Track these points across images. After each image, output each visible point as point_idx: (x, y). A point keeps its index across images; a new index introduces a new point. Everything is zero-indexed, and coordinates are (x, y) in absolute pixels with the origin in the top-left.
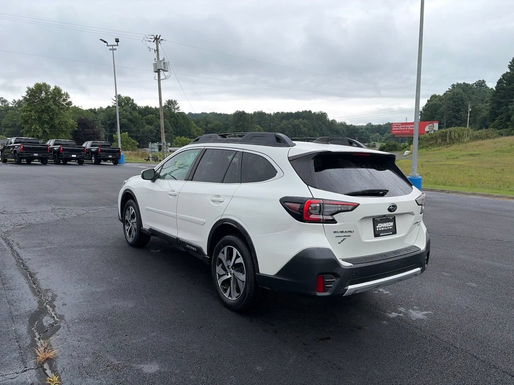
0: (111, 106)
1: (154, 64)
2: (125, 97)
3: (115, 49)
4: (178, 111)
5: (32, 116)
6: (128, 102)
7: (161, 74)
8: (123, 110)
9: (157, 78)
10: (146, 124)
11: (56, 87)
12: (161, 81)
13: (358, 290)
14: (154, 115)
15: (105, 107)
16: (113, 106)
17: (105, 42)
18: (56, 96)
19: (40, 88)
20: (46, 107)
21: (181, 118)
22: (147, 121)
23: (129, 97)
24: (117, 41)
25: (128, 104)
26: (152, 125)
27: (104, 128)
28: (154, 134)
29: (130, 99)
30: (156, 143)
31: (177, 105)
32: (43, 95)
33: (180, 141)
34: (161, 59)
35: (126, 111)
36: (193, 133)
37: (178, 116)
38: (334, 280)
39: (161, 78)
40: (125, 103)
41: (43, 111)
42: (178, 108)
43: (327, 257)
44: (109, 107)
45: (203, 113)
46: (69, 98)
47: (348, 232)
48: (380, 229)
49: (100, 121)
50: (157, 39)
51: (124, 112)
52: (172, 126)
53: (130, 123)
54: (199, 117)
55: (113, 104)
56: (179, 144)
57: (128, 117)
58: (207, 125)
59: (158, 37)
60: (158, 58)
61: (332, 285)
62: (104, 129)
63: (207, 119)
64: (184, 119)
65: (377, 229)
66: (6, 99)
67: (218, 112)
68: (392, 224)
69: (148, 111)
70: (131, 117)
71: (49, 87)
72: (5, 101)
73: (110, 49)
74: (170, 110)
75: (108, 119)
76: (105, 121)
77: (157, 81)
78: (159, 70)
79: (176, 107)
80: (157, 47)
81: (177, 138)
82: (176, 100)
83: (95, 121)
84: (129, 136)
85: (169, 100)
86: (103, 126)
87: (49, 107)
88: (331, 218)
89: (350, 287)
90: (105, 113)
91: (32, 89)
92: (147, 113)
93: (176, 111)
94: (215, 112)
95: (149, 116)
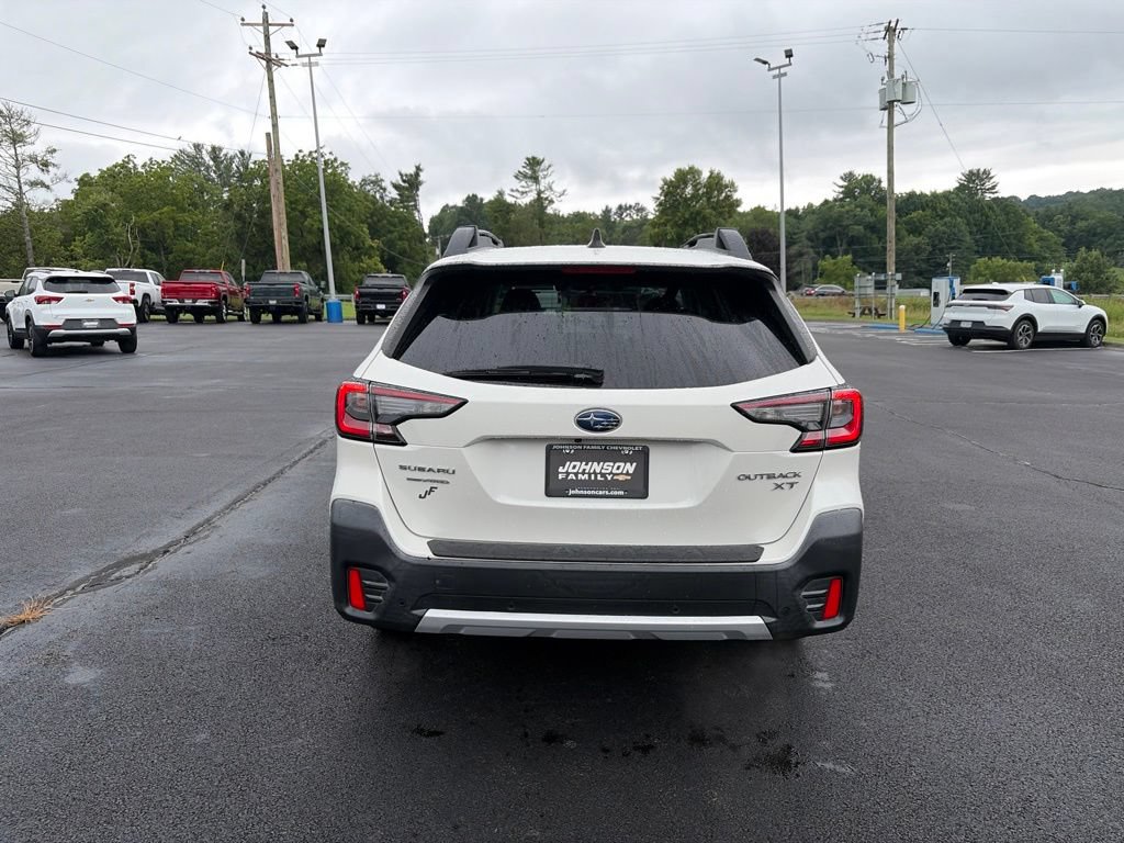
0: (831, 199)
1: (881, 91)
2: (864, 177)
3: (785, 74)
4: (992, 196)
5: (666, 234)
6: (869, 186)
7: (895, 113)
8: (857, 207)
9: (885, 123)
10: (906, 233)
11: (712, 173)
12: (895, 129)
13: (463, 626)
14: (928, 212)
15: (817, 203)
16: (835, 200)
17: (765, 63)
18: (712, 191)
19: (684, 177)
20: (692, 213)
21: (998, 212)
22: (908, 227)
23: (871, 176)
24: (789, 54)
25: (868, 190)
26: (920, 234)
27: (812, 247)
28: (924, 256)
29: (875, 179)
30: (870, 274)
31: (992, 181)
32: (689, 190)
33: (987, 268)
34: (897, 75)
35: (863, 207)
36: (1031, 245)
37: (990, 208)
38: (386, 585)
39: (895, 123)
40: (862, 189)
41: (686, 223)
42: (994, 187)
43: (364, 523)
44: (826, 202)
45: (1070, 194)
46: (736, 191)
47: (439, 471)
48: (572, 477)
49: (805, 233)
50: (890, 31)
51: (859, 209)
52: (971, 233)
53: (869, 235)
54: (1053, 206)
55: (835, 195)
56: (984, 275)
57: (867, 219)
58: (1073, 223)
59: (893, 25)
60: (891, 74)
61: (381, 598)
62: (811, 250)
63: (1076, 208)
64: (1007, 214)
65: (560, 477)
66: (645, 205)
67: (1116, 188)
68: (630, 468)
69: (914, 203)
70: (872, 220)
71: (699, 173)
72: (642, 209)
73: (774, 77)
74: (972, 194)
75: (822, 227)
76: (816, 233)
77: (886, 130)
78: (891, 103)
79: (988, 185)
80: (891, 48)
81: (981, 261)
82: (988, 168)
83: (795, 234)
84: (854, 263)
85: (971, 172)
86: (810, 244)
87: (698, 213)
88: (390, 432)
89: (432, 613)
90: (816, 216)
91: (671, 182)
92: (912, 207)
93: (988, 196)
94: (1107, 188)
95: (914, 214)
